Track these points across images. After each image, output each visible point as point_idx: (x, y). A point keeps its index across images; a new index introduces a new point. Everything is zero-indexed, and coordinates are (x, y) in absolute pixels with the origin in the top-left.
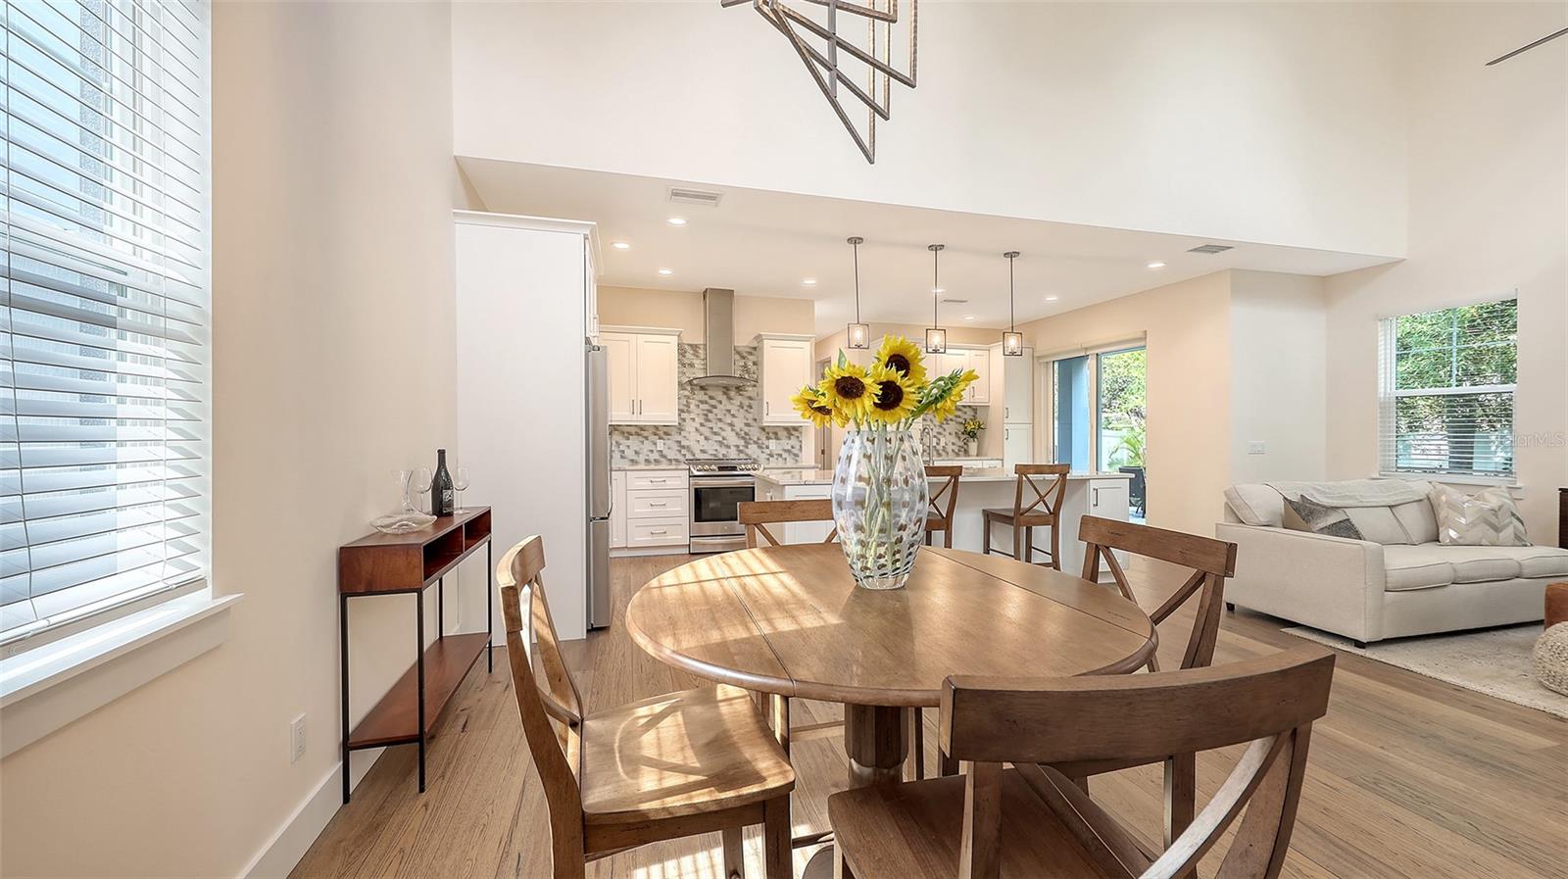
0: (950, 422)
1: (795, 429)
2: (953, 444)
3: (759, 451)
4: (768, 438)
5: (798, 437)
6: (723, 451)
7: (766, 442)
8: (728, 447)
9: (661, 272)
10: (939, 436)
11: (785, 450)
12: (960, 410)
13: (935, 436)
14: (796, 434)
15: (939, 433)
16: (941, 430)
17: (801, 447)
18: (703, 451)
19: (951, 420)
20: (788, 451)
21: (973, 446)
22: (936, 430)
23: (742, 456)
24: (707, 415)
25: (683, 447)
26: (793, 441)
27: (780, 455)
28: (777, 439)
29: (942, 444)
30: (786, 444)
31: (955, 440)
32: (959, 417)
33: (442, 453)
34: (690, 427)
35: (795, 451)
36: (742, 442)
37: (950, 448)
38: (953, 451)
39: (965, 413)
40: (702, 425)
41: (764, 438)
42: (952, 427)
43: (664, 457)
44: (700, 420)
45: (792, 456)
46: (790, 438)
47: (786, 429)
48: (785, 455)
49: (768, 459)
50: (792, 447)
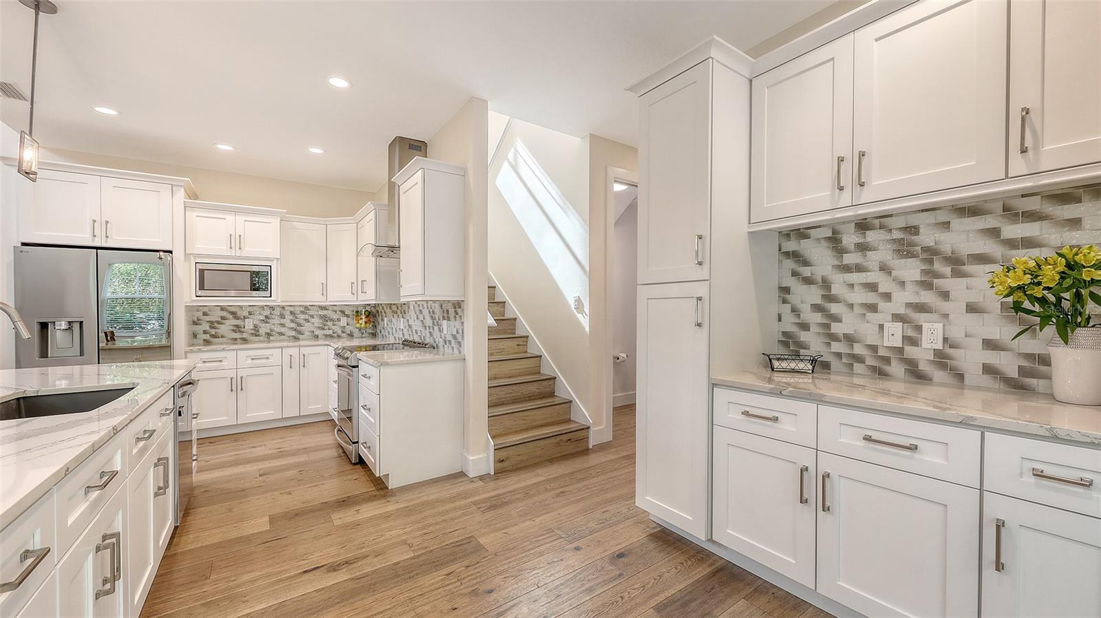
0: (968, 268)
1: (459, 305)
2: (990, 345)
3: (439, 335)
4: (444, 318)
5: (461, 317)
6: (424, 333)
7: (442, 323)
8: (425, 328)
10: (921, 318)
11: (452, 336)
12: (1031, 216)
13: (897, 318)
14: (460, 312)
15: (921, 308)
16: (927, 297)
17: (463, 332)
18: (416, 333)
19: (982, 259)
20: (455, 338)
21: (1076, 362)
22: (902, 300)
23: (432, 341)
25: (409, 326)
26: (458, 324)
27: (450, 343)
28: (449, 319)
29: (932, 334)
30: (454, 326)
31: (1000, 328)
32: (1028, 243)
35: (460, 338)
36: (431, 324)
37: (971, 359)
38: (988, 370)
39: (1074, 224)
41: (441, 318)
42: (981, 286)
45: (458, 346)
46: (456, 319)
47: (454, 305)
48: (453, 343)
49: (444, 347)
50: (458, 333)
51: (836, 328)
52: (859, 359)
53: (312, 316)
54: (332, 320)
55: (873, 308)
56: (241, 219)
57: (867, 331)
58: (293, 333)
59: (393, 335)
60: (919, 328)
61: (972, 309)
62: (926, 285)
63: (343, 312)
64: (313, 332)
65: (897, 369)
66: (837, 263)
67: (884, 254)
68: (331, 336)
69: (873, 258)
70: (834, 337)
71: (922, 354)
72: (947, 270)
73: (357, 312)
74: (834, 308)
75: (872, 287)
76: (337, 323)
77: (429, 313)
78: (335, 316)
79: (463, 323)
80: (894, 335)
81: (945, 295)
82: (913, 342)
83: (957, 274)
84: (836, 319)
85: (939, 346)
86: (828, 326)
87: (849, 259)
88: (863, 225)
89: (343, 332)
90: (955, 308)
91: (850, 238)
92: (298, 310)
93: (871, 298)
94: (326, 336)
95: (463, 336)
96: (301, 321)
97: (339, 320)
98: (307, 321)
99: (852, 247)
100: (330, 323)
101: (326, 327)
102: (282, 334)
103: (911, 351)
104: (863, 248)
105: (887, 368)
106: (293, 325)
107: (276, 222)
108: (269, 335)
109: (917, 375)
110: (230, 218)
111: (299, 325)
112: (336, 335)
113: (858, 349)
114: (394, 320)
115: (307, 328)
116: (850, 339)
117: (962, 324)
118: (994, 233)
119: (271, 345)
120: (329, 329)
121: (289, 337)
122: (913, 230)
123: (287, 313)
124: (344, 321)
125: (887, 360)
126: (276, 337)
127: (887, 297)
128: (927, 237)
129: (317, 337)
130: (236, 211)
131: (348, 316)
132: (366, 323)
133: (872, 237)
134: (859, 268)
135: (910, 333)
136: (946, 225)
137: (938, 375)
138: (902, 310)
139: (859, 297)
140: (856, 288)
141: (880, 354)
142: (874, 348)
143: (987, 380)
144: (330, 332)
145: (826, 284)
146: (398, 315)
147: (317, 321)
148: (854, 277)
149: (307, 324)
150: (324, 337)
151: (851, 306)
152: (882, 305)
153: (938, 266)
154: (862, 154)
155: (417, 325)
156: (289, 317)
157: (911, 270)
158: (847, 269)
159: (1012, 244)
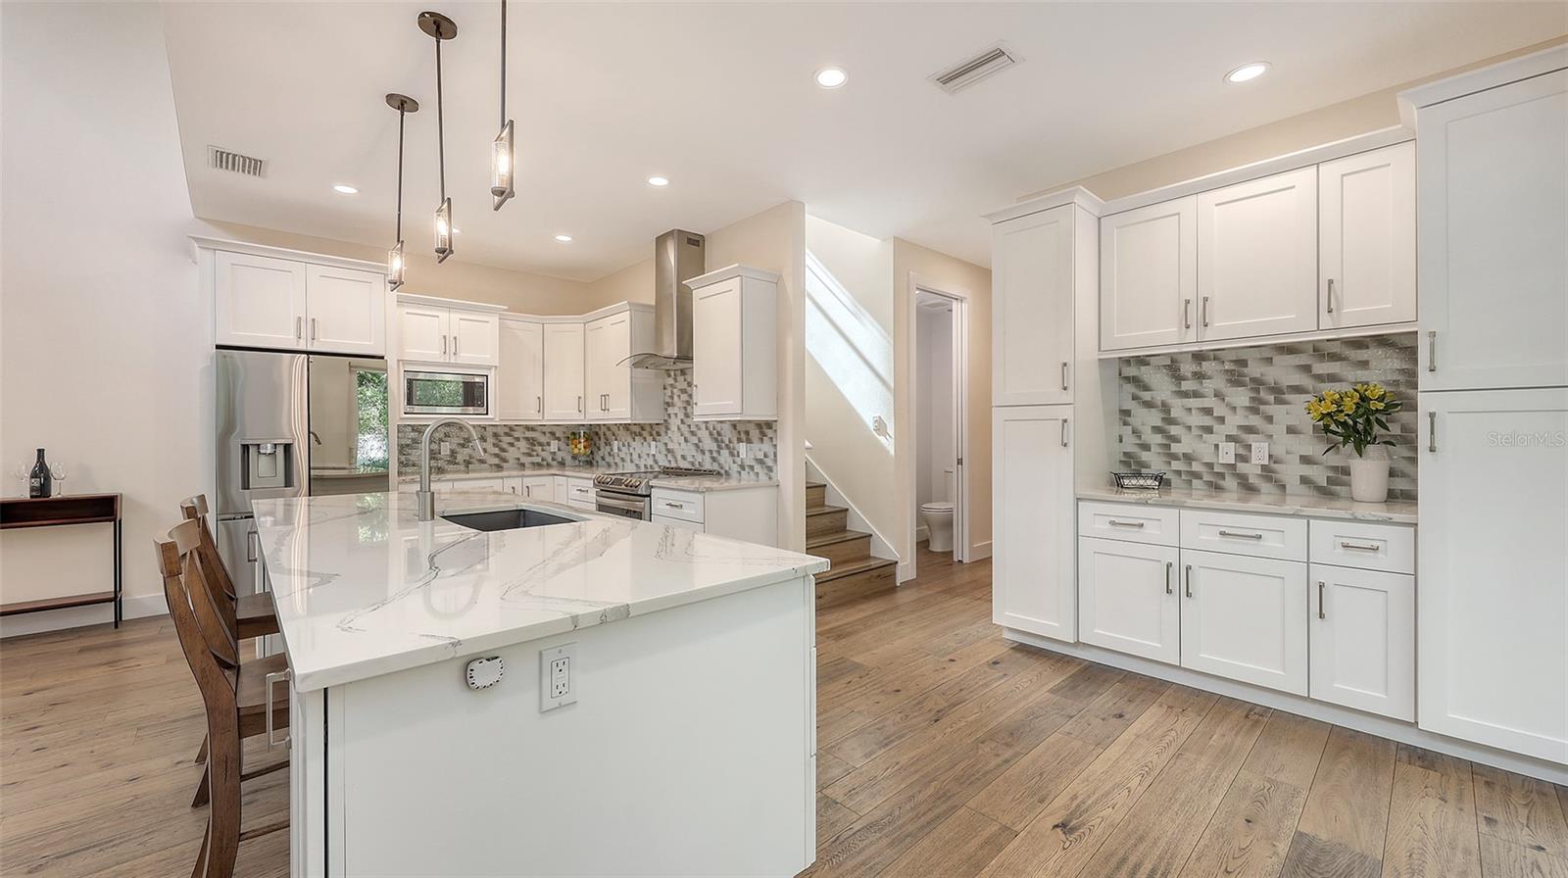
0: (1288, 397)
1: (769, 425)
2: (1306, 460)
3: (730, 459)
4: (740, 440)
5: (771, 438)
6: (699, 458)
7: (736, 445)
8: (703, 452)
9: (558, 238)
10: (1250, 438)
11: (756, 460)
12: (1334, 357)
13: (1230, 438)
14: (770, 433)
15: (1250, 430)
16: (1254, 421)
17: (775, 455)
18: (684, 457)
19: (1298, 390)
20: (761, 462)
21: (1368, 471)
22: (1233, 422)
23: (715, 467)
24: (685, 408)
25: (669, 450)
26: (766, 447)
27: (752, 468)
28: (749, 441)
29: (1260, 452)
30: (759, 449)
31: (1314, 447)
32: (1333, 378)
33: (41, 452)
34: (674, 423)
35: (770, 463)
36: (714, 447)
37: (1290, 472)
38: (1304, 480)
39: (1364, 364)
40: (682, 422)
41: (736, 441)
42: (1298, 412)
43: (656, 462)
44: (681, 416)
45: (765, 471)
46: (762, 440)
47: (759, 425)
48: (757, 468)
49: (740, 472)
50: (766, 456)
51: (1175, 448)
52: (1197, 476)
53: (518, 439)
54: (541, 444)
55: (1209, 430)
56: (455, 316)
57: (1204, 451)
58: (496, 461)
59: (632, 461)
60: (1249, 447)
61: (1291, 430)
62: (1254, 410)
63: (553, 434)
64: (519, 459)
65: (1230, 483)
66: (1175, 389)
67: (1217, 382)
68: (539, 465)
69: (1208, 386)
70: (1174, 457)
71: (1251, 469)
72: (1271, 398)
73: (574, 434)
74: (1174, 430)
75: (1208, 411)
76: (547, 448)
77: (711, 434)
78: (543, 439)
79: (775, 445)
80: (1228, 453)
81: (1270, 419)
82: (1243, 459)
83: (1279, 401)
84: (1177, 440)
85: (1266, 462)
86: (1168, 447)
87: (1186, 386)
88: (1199, 357)
89: (553, 459)
90: (1278, 429)
91: (1187, 368)
92: (501, 431)
93: (1207, 421)
94: (533, 463)
95: (775, 461)
96: (505, 446)
97: (549, 444)
98: (512, 445)
99: (1189, 375)
100: (539, 448)
101: (535, 453)
102: (482, 461)
103: (1242, 467)
104: (1199, 376)
105: (1221, 482)
106: (496, 450)
107: (494, 320)
108: (468, 463)
109: (1248, 488)
110: (444, 315)
111: (503, 450)
112: (545, 463)
113: (1196, 467)
114: (633, 444)
115: (512, 454)
116: (1188, 458)
117: (1284, 444)
118: (1307, 369)
119: (471, 475)
120: (537, 455)
121: (491, 465)
122: (1243, 363)
123: (489, 434)
124: (554, 446)
125: (1222, 476)
126: (477, 465)
127: (1221, 420)
128: (1254, 370)
129: (523, 465)
130: (450, 308)
131: (559, 439)
132: (585, 447)
133: (1208, 367)
134: (1196, 395)
135: (1241, 451)
136: (1269, 360)
137: (1265, 487)
138: (1234, 432)
139: (1197, 420)
140: (1193, 412)
141: (1215, 470)
142: (1210, 466)
143: (1304, 489)
144: (539, 460)
145: (1165, 408)
146: (645, 439)
147: (523, 445)
148: (1193, 402)
149: (511, 449)
150: (530, 466)
151: (1189, 428)
152: (1216, 427)
153: (1263, 394)
154: (1206, 299)
155: (688, 450)
156: (491, 440)
157: (1241, 397)
158: (1185, 395)
159: (1320, 378)
